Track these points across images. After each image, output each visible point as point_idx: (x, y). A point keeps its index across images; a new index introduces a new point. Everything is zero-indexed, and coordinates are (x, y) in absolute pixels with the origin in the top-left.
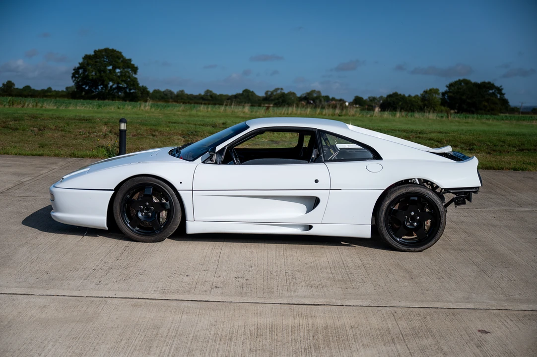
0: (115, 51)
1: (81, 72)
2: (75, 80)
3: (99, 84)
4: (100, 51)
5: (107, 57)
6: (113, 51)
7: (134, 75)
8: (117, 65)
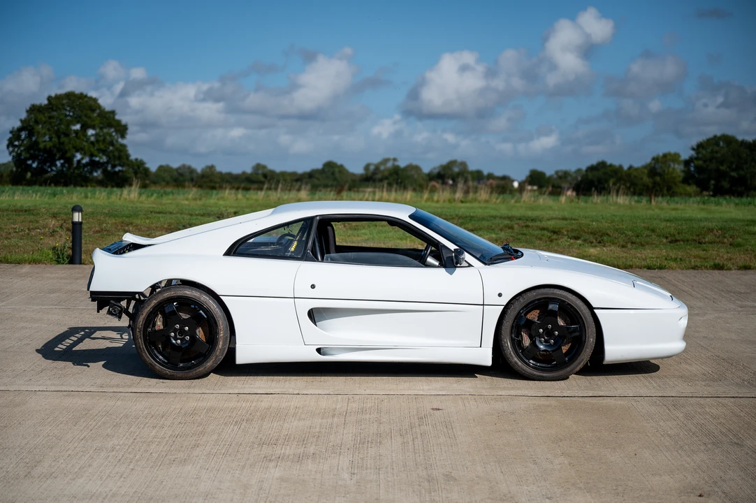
0: (86, 96)
1: (23, 136)
2: (13, 151)
3: (58, 156)
4: (58, 97)
5: (72, 108)
6: (82, 96)
7: (120, 140)
8: (89, 122)
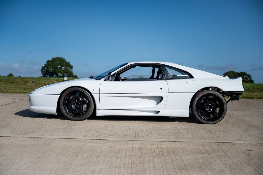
0: (62, 58)
1: (45, 69)
2: (42, 72)
3: (54, 74)
4: (55, 58)
5: (58, 61)
6: (61, 58)
7: (71, 70)
8: (63, 65)
